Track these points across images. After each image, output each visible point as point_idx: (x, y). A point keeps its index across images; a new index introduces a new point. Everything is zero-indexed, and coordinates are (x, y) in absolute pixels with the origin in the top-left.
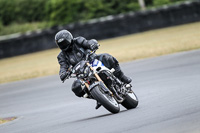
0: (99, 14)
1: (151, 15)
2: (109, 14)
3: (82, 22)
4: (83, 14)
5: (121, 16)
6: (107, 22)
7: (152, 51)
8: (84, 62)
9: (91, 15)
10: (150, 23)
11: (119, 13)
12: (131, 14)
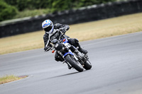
2: (94, 4)
4: (75, 3)
5: (102, 5)
6: (93, 9)
7: (124, 30)
9: (81, 4)
10: (123, 10)
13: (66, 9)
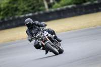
0: (25, 13)
1: (51, 13)
2: (30, 13)
3: (17, 17)
4: (17, 13)
5: (36, 13)
8: (41, 32)
9: (21, 13)
10: (51, 17)
11: (35, 12)
12: (41, 12)
13: (11, 16)
